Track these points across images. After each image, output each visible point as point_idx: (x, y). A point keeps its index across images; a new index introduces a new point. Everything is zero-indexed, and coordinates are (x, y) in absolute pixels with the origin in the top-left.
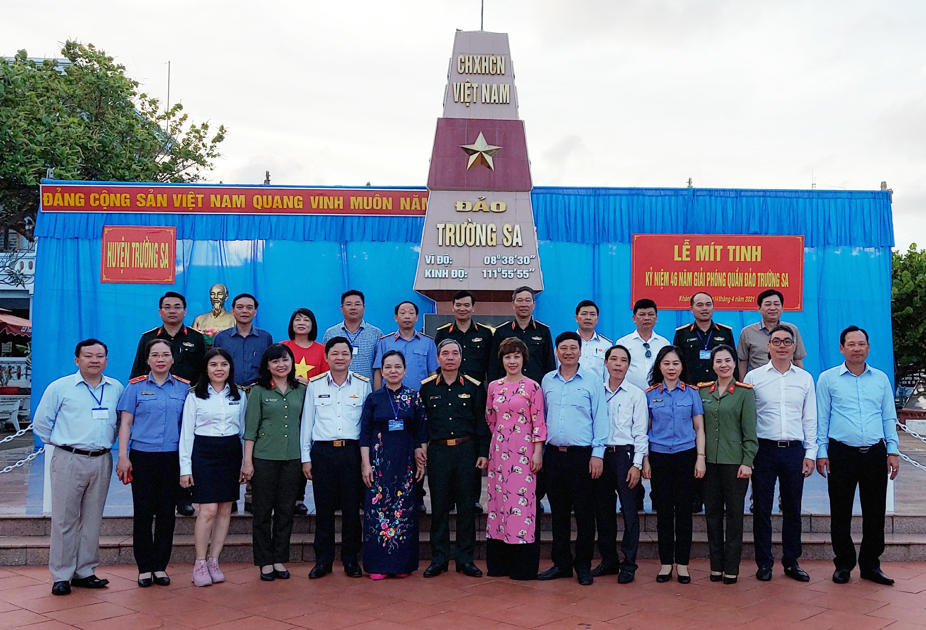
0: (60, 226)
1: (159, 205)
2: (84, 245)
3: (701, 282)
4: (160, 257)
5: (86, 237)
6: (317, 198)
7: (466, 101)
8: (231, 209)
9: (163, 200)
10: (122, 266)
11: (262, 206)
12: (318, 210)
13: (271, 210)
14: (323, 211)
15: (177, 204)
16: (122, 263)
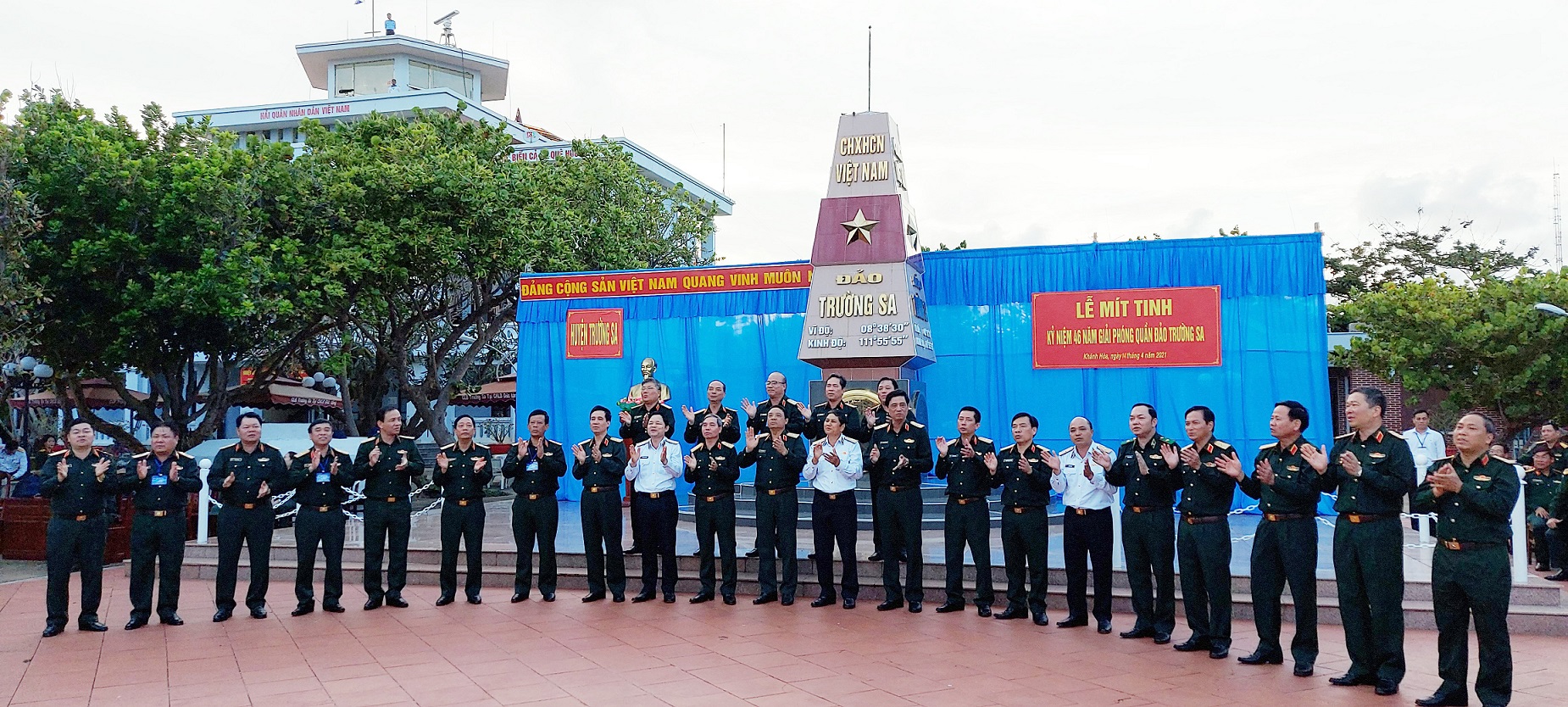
0: (535, 312)
1: (609, 290)
2: (554, 327)
3: (1107, 339)
4: (611, 336)
5: (554, 321)
6: (735, 276)
7: (847, 181)
8: (667, 291)
9: (612, 286)
10: (582, 344)
11: (691, 287)
12: (737, 287)
13: (698, 289)
14: (741, 287)
15: (623, 289)
16: (582, 342)
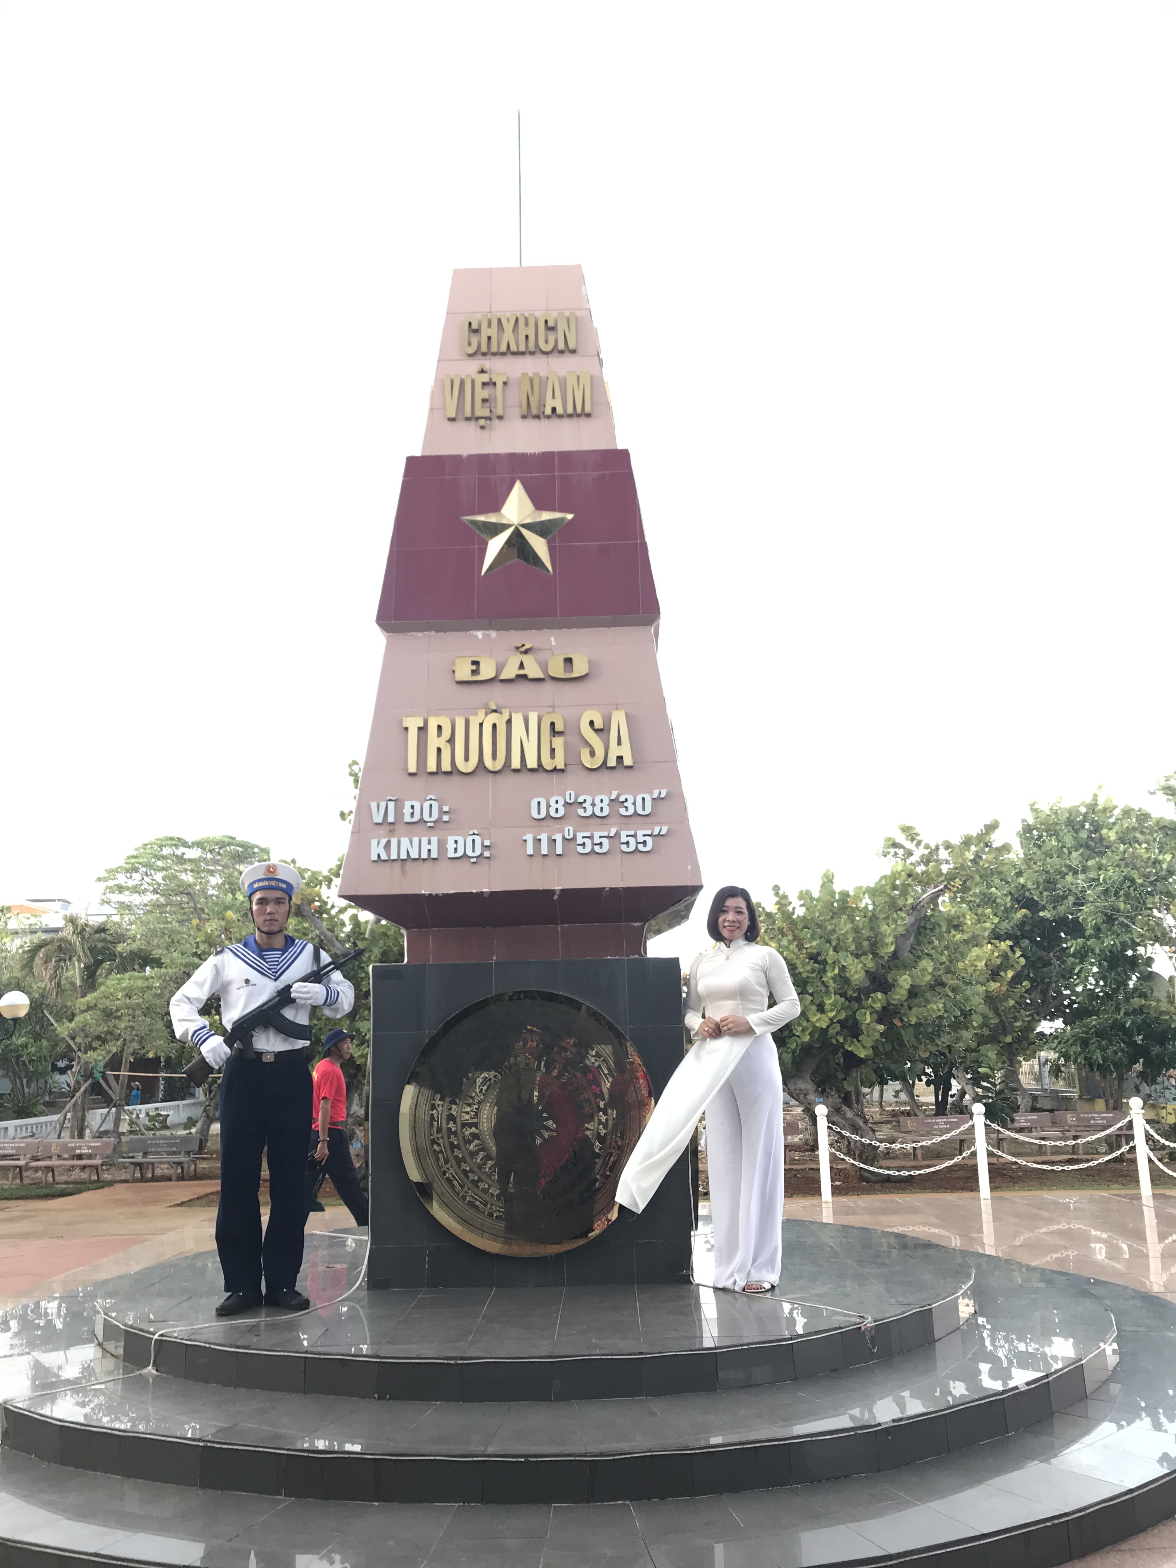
7: (478, 413)
